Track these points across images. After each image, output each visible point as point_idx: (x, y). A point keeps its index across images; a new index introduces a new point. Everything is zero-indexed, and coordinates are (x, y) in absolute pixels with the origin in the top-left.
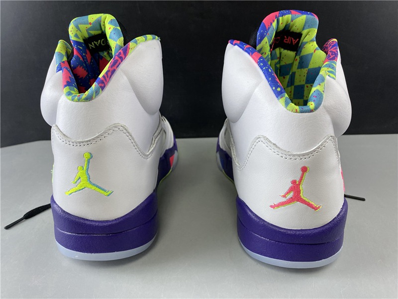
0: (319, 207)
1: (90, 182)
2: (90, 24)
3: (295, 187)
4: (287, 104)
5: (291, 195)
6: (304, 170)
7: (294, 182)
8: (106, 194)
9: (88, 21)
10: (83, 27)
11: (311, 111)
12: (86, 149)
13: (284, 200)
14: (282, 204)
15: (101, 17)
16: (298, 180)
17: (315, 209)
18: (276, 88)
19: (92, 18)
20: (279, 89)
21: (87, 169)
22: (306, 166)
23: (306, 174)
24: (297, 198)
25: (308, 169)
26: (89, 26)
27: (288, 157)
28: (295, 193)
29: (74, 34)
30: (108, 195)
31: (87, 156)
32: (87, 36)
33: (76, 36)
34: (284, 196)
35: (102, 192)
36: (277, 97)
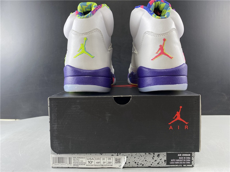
0: (172, 58)
1: (86, 51)
2: (87, 6)
3: (161, 48)
4: (155, 16)
5: (160, 51)
6: (164, 40)
7: (161, 46)
8: (92, 57)
9: (86, 4)
10: (84, 7)
11: (165, 18)
12: (85, 36)
13: (157, 54)
14: (156, 57)
15: (92, 3)
16: (162, 45)
17: (171, 58)
18: (151, 12)
19: (88, 3)
20: (152, 12)
21: (85, 45)
22: (165, 38)
23: (165, 42)
24: (162, 53)
25: (166, 39)
26: (86, 7)
27: (157, 36)
28: (162, 51)
29: (80, 9)
30: (93, 58)
31: (85, 39)
32: (85, 11)
33: (81, 10)
34: (157, 53)
35: (90, 55)
36: (151, 15)
